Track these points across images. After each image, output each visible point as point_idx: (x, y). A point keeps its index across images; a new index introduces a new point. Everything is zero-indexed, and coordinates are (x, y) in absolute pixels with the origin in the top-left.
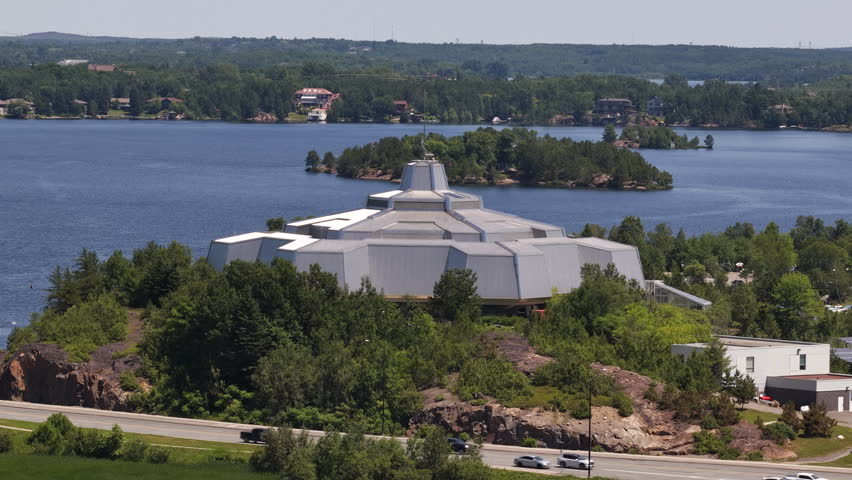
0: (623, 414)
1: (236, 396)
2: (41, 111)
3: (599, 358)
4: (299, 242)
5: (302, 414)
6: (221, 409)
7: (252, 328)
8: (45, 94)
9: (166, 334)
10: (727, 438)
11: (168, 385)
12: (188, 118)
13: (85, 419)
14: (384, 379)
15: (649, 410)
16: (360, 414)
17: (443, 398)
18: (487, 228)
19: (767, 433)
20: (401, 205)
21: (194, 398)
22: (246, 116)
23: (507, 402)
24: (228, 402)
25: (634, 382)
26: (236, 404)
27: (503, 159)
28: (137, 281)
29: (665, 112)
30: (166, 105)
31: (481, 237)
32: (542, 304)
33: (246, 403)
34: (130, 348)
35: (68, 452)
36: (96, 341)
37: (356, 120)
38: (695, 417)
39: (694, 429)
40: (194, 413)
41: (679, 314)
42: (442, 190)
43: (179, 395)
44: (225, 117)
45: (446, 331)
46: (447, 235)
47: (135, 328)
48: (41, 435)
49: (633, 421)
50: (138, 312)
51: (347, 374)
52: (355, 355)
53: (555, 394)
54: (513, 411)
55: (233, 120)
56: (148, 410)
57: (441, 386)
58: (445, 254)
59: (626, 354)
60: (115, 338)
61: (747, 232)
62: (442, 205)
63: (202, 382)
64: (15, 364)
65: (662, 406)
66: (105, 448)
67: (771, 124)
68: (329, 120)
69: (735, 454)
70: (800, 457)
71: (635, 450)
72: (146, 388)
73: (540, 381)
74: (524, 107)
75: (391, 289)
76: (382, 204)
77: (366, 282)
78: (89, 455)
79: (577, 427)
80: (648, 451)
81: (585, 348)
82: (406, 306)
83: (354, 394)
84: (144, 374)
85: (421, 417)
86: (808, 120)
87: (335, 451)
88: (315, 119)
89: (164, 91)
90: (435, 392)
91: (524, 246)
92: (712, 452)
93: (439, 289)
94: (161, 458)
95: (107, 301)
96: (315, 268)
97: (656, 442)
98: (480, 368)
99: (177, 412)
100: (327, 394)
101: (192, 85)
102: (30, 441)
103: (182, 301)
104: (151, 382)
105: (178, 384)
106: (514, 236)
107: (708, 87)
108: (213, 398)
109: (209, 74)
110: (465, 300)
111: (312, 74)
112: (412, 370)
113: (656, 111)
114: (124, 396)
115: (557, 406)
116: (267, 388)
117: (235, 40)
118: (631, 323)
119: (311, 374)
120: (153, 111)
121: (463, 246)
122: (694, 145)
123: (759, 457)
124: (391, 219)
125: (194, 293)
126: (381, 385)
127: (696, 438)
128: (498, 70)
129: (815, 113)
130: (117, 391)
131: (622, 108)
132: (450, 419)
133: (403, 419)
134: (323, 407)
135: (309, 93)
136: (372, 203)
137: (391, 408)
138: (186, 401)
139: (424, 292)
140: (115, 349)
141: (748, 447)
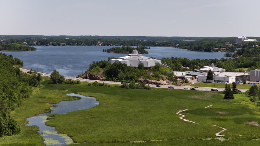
0: (163, 80)
1: (115, 79)
2: (66, 45)
3: (159, 74)
4: (121, 60)
5: (124, 81)
6: (114, 80)
7: (117, 70)
8: (67, 43)
9: (106, 71)
10: (176, 83)
11: (107, 77)
12: (84, 45)
13: (99, 82)
14: (134, 76)
15: (167, 80)
16: (131, 81)
17: (141, 79)
18: (143, 58)
19: (181, 82)
20: (133, 55)
21: (110, 79)
22: (91, 45)
23: (149, 79)
24: (114, 79)
25: (165, 77)
26: (116, 80)
27: (127, 50)
28: (101, 65)
29: (142, 44)
30: (82, 44)
31: (143, 59)
32: (150, 67)
33: (117, 79)
34: (101, 73)
35: (98, 85)
36: (97, 72)
37: (105, 45)
38: (172, 81)
39: (172, 82)
40: (110, 81)
41: (167, 68)
42: (137, 54)
43: (108, 78)
44: (89, 45)
45: (140, 71)
46: (139, 59)
47: (102, 71)
48: (94, 83)
49: (165, 81)
50: (101, 69)
51: (129, 76)
52: (130, 73)
53: (155, 78)
54: (150, 80)
55: (90, 45)
56: (104, 80)
57: (141, 77)
58: (139, 61)
59: (162, 73)
60: (99, 72)
61: (165, 59)
62: (138, 56)
63: (111, 77)
64: (87, 75)
65: (168, 79)
66: (102, 85)
67: (155, 46)
68: (101, 45)
69: (178, 85)
70: (185, 85)
71: (165, 85)
72: (104, 78)
73: (153, 76)
74: (125, 44)
75: (133, 65)
76: (130, 55)
77: (130, 65)
78: (100, 86)
79: (158, 82)
80: (167, 85)
81: (158, 73)
82: (135, 68)
83: (130, 78)
84: (104, 76)
85: (139, 81)
86: (160, 45)
87: (132, 85)
88: (100, 45)
89: (81, 42)
90: (140, 78)
91: (148, 60)
92: (175, 85)
93: (139, 66)
94: (109, 86)
95: (98, 67)
96: (124, 63)
97: (168, 84)
98: (146, 75)
99: (108, 81)
100: (127, 78)
101: (84, 41)
102: (93, 84)
103: (108, 67)
104: (105, 77)
105: (108, 77)
106: (147, 59)
107: (147, 41)
108: (113, 79)
109: (86, 40)
110: (142, 67)
111: (99, 40)
112: (137, 75)
113: (141, 44)
114: (101, 79)
115: (156, 80)
116: (119, 78)
117: (86, 36)
118: (162, 70)
119: (125, 76)
120: (80, 44)
121: (141, 60)
122: (148, 48)
123: (180, 85)
124: (131, 57)
125: (109, 66)
126: (134, 77)
127: (173, 83)
128: (119, 39)
129: (161, 44)
130: (101, 78)
131: (137, 44)
132: (142, 81)
133: (136, 81)
134: (126, 80)
135: (99, 42)
136: (129, 55)
137: (135, 80)
138: (109, 79)
139: (137, 66)
140: (100, 73)
141: (179, 84)
